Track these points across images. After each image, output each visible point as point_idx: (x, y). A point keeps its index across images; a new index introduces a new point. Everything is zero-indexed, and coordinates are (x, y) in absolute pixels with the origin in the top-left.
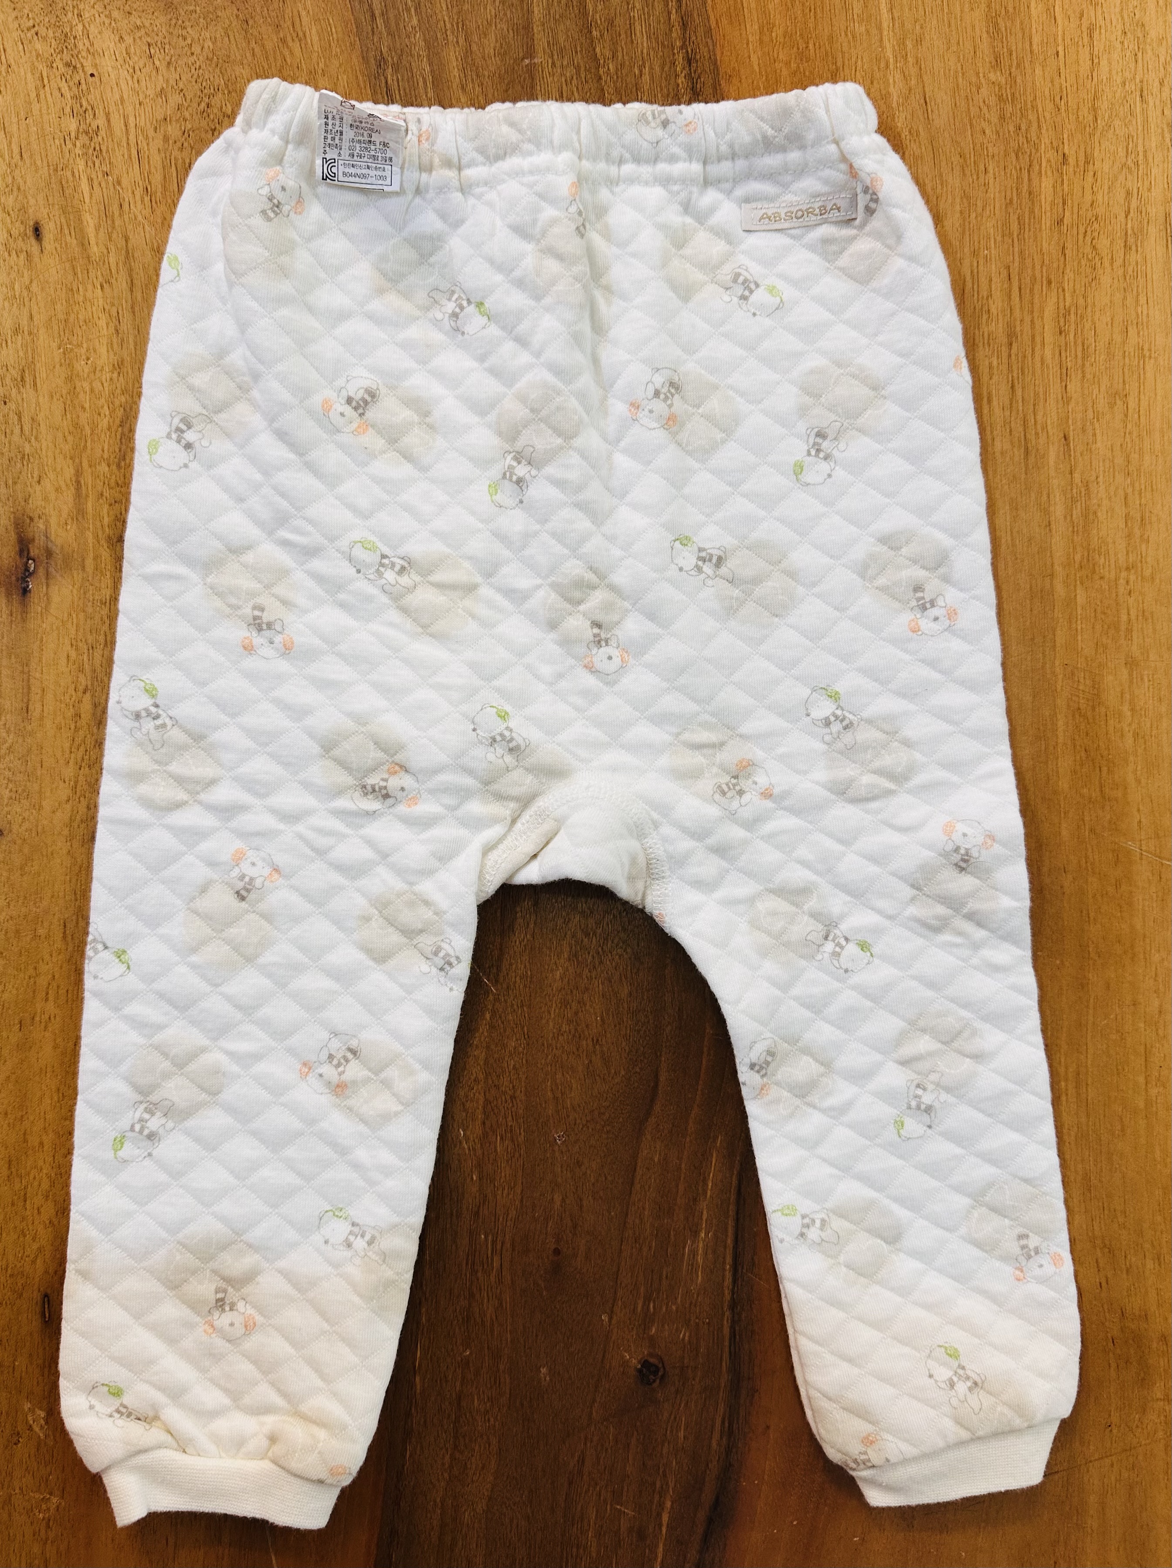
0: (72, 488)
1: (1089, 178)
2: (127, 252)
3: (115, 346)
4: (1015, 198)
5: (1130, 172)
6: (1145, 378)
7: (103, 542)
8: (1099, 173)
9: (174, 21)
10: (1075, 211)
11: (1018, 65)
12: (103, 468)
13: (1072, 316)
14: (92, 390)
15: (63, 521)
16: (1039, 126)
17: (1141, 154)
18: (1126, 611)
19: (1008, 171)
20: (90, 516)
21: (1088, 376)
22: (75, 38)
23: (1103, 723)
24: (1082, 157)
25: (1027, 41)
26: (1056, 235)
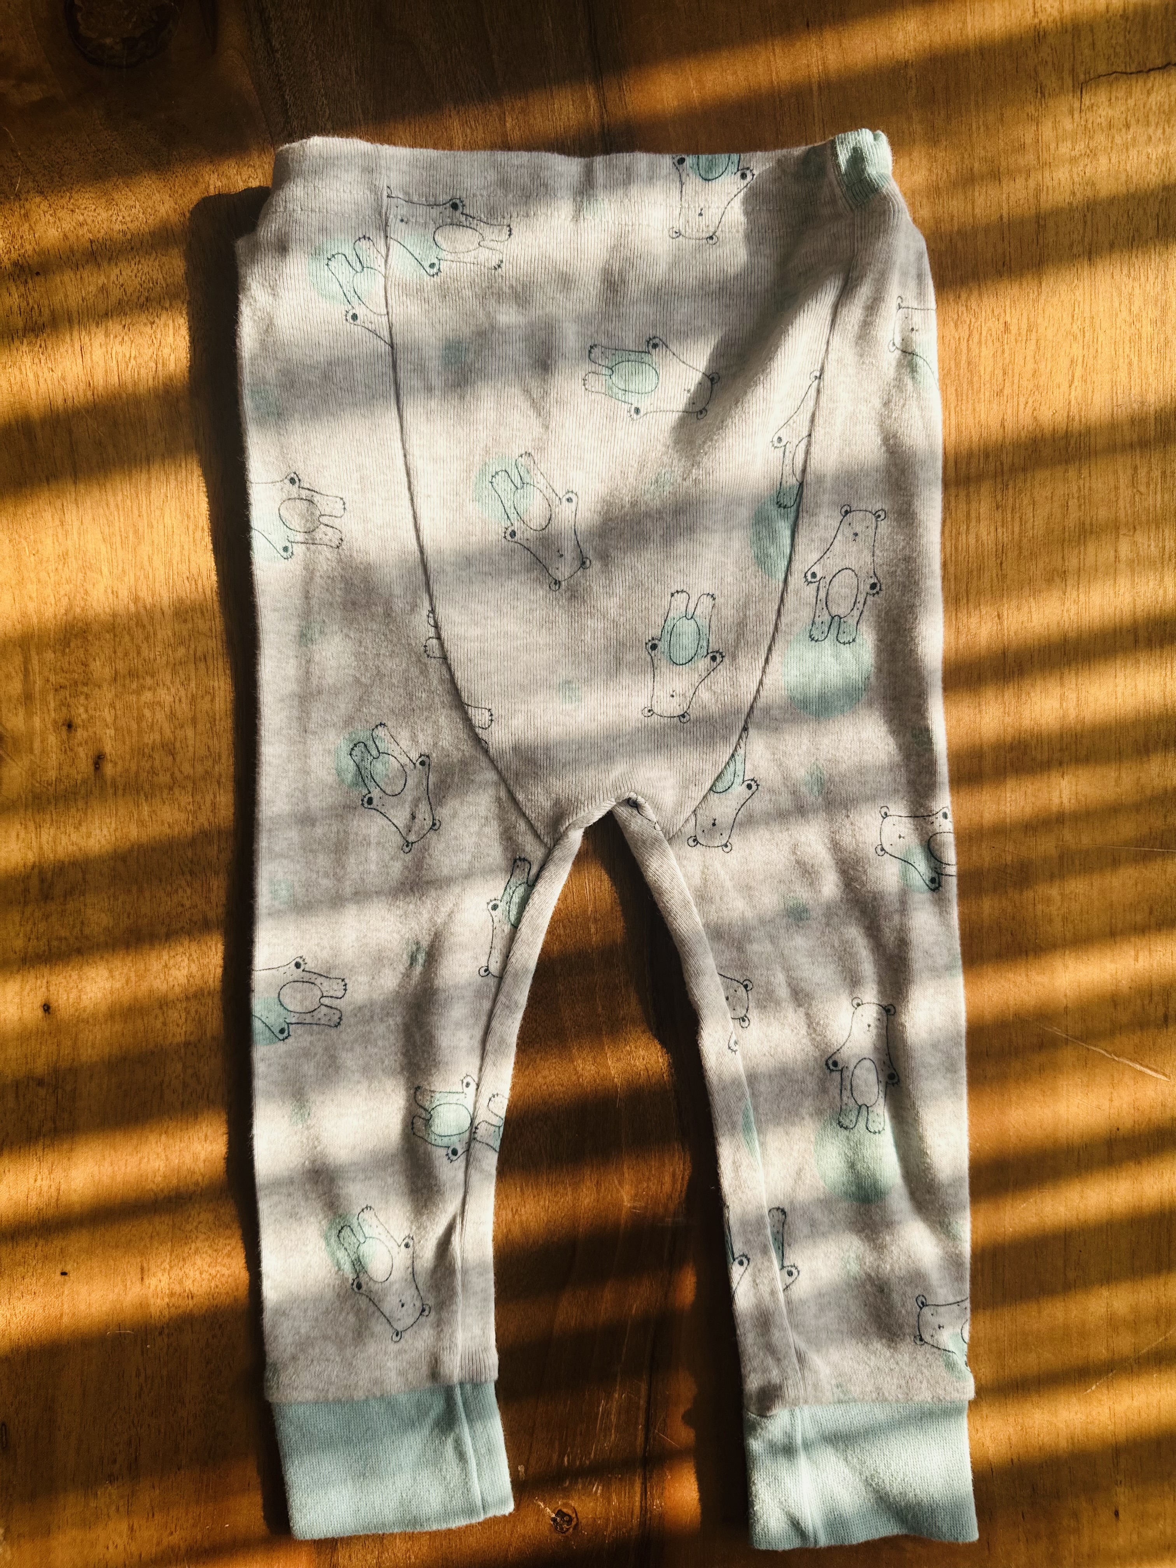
0: (21, 676)
1: (1032, 346)
2: (71, 444)
3: (60, 535)
4: (953, 369)
5: (1075, 338)
6: (1085, 554)
7: (49, 726)
8: (1042, 342)
9: (114, 218)
10: (1016, 381)
12: (49, 656)
14: (39, 581)
15: (12, 706)
17: (1087, 321)
18: (1058, 793)
19: (946, 341)
20: (38, 702)
22: (22, 237)
23: (1030, 907)
24: (1024, 326)
25: (970, 206)
26: (995, 407)
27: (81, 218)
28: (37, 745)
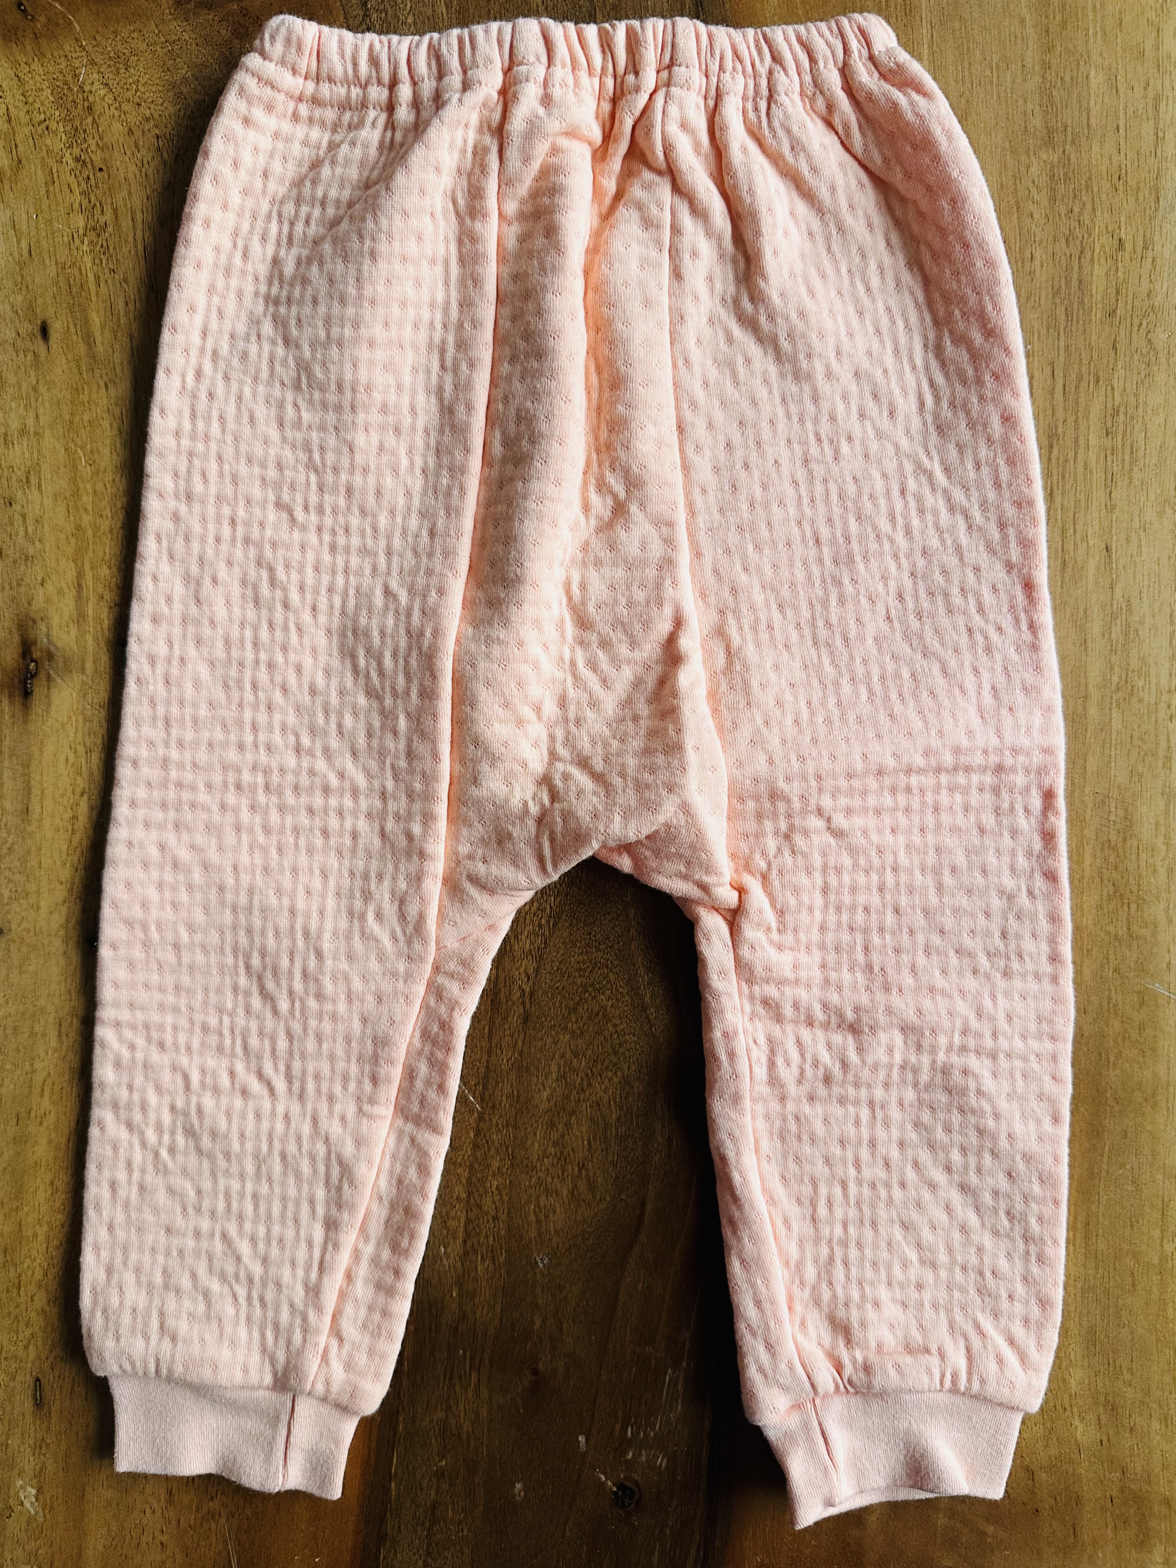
0: (74, 591)
1: (1148, 265)
3: (118, 447)
7: (103, 646)
8: (1159, 260)
9: (182, 112)
10: (1130, 301)
11: (1073, 142)
12: (105, 571)
13: (1122, 418)
14: (95, 492)
15: (64, 623)
16: (1094, 209)
18: (1166, 737)
19: (1057, 257)
20: (90, 619)
21: (1136, 482)
22: (85, 131)
23: (1134, 856)
24: (1140, 243)
25: (1085, 115)
26: (1107, 328)
27: (147, 113)
28: (89, 665)
